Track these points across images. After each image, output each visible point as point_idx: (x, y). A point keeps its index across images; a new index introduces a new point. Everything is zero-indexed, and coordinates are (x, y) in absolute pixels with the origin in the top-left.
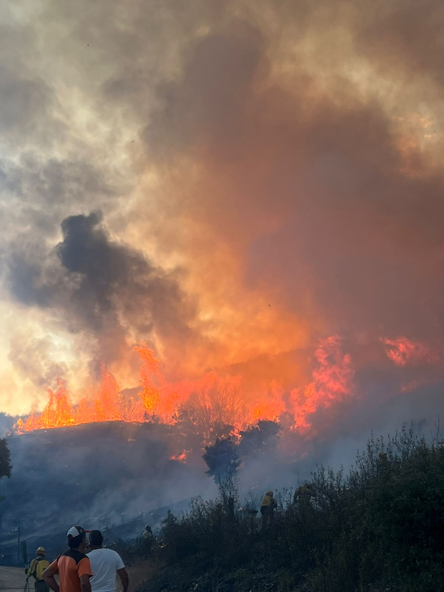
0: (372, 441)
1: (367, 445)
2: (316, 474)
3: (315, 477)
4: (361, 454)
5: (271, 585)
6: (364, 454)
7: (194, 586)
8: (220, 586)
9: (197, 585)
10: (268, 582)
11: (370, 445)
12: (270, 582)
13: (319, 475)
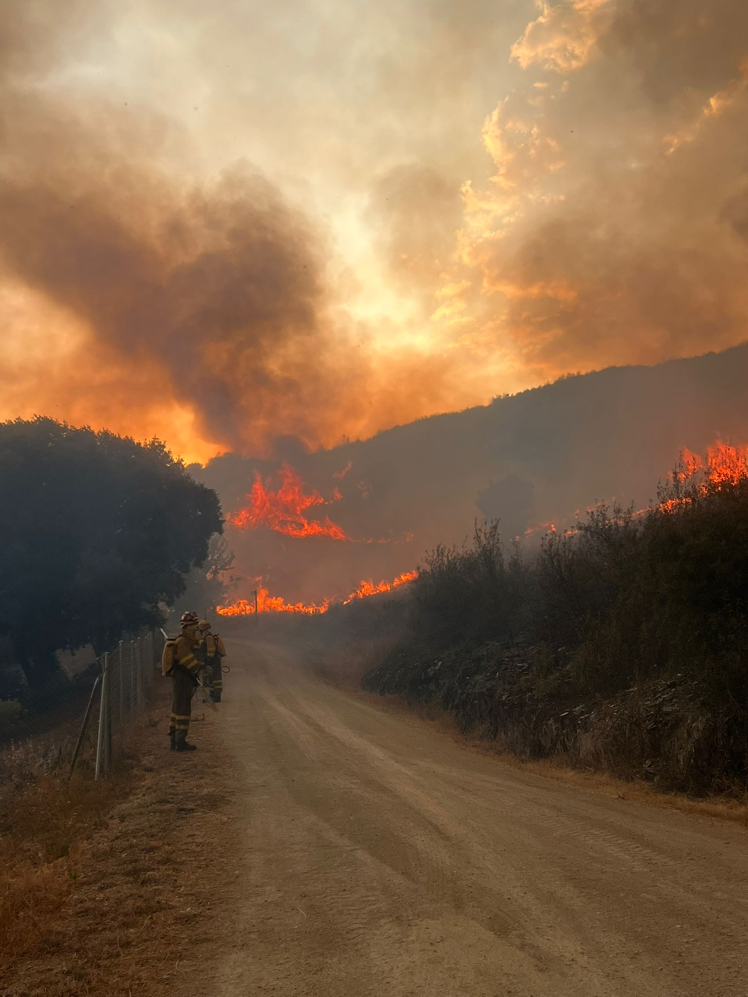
0: (680, 465)
1: (673, 472)
2: (594, 514)
3: (592, 517)
4: (663, 485)
5: (524, 666)
6: (667, 484)
7: (435, 665)
8: (465, 666)
9: (440, 663)
10: (523, 661)
11: (677, 471)
12: (525, 662)
13: (599, 515)
